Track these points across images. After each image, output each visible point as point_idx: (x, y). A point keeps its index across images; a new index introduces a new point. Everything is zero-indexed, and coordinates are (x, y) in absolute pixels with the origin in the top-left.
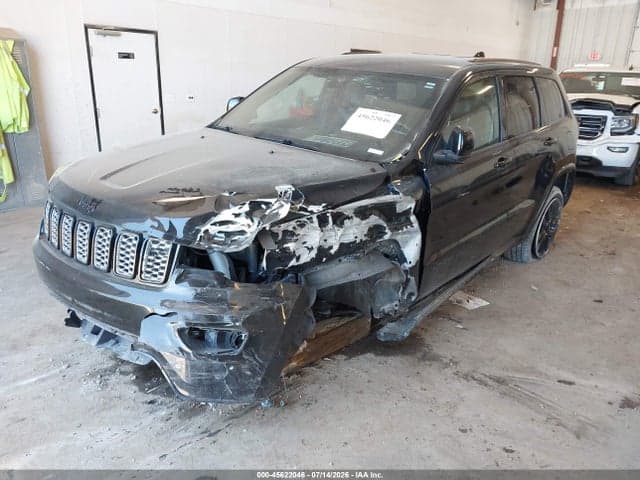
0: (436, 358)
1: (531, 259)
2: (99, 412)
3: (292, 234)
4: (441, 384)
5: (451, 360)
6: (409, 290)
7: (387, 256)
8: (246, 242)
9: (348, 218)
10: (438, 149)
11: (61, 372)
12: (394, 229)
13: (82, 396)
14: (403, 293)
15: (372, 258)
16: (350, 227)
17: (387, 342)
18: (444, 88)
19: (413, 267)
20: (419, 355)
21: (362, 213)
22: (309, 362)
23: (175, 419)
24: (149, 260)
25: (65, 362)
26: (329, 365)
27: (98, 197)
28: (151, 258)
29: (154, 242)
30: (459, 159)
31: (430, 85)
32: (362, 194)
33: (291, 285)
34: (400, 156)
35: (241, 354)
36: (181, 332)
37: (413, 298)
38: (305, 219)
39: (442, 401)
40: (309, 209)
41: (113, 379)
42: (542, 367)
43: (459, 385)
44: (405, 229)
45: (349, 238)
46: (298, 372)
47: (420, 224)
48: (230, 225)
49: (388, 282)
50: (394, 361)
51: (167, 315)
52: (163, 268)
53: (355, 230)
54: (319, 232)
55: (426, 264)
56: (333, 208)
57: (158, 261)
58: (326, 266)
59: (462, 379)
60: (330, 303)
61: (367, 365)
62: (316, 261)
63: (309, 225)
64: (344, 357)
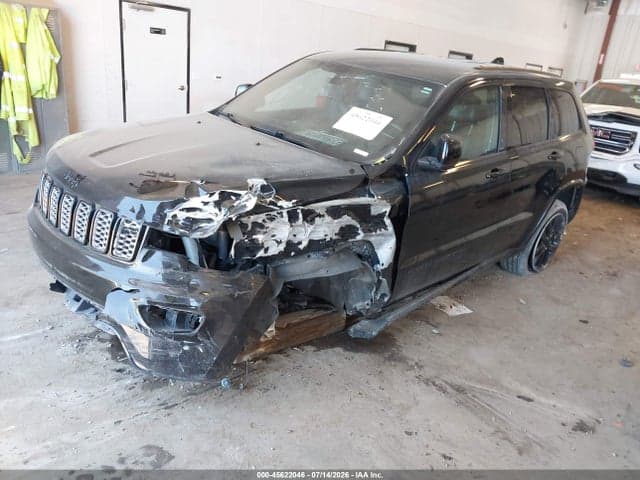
0: (402, 360)
1: (527, 272)
2: (69, 374)
3: (262, 226)
4: (400, 385)
5: (417, 364)
6: (382, 291)
7: (360, 256)
8: (211, 230)
9: (320, 216)
10: (423, 156)
11: (44, 332)
12: (367, 231)
13: (59, 357)
14: (376, 293)
15: (342, 256)
16: (321, 225)
17: (355, 339)
18: (439, 95)
19: (385, 269)
20: (387, 355)
21: (335, 213)
22: (276, 350)
23: (138, 389)
24: (122, 238)
25: (49, 324)
26: (297, 354)
27: (83, 174)
28: (123, 236)
29: (127, 221)
30: (442, 168)
31: (427, 91)
32: (336, 193)
33: (259, 275)
34: (383, 159)
35: (196, 336)
36: (141, 308)
37: (386, 299)
38: (275, 213)
39: (396, 402)
40: (280, 203)
41: (91, 344)
42: (506, 381)
43: (417, 389)
44: (378, 232)
45: (319, 235)
46: (265, 358)
47: (395, 228)
48: (198, 212)
49: (361, 282)
50: (361, 358)
51: (131, 291)
52: (132, 247)
53: (325, 228)
54: (288, 227)
55: (401, 267)
56: (304, 205)
57: (128, 239)
58: (293, 260)
59: (422, 383)
60: (306, 295)
61: (334, 359)
62: (285, 254)
63: (279, 219)
64: (313, 348)
